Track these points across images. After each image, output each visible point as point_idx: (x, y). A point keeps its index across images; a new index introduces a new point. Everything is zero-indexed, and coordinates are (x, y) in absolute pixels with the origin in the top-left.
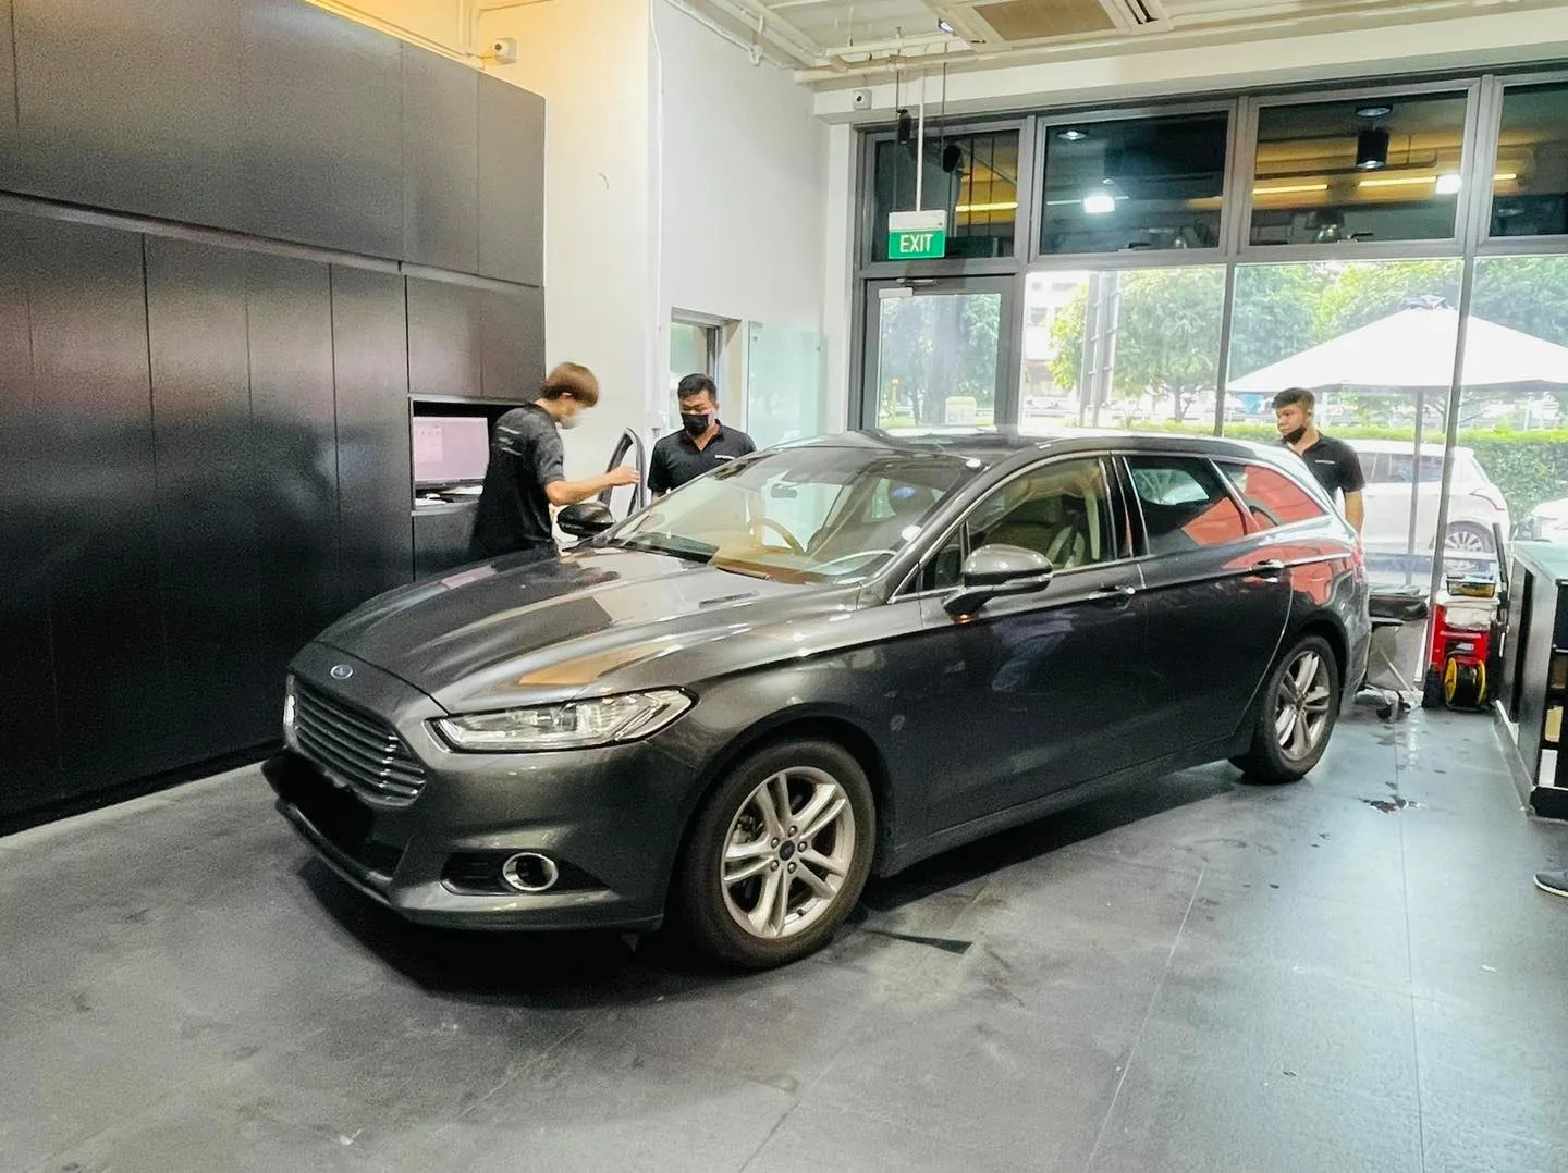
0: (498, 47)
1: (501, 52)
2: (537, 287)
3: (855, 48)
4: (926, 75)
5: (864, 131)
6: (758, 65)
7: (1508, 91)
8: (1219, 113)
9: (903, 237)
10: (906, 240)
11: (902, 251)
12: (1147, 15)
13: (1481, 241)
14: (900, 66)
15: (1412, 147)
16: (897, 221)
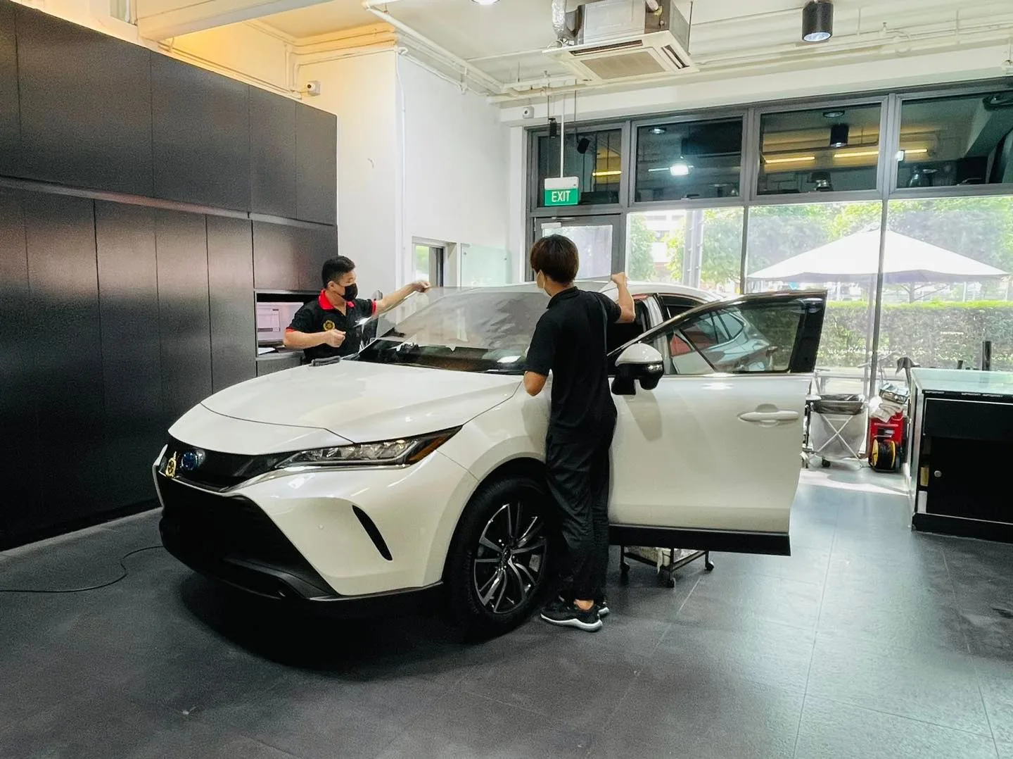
0: (309, 86)
1: (310, 89)
2: (333, 226)
3: (521, 83)
4: (565, 98)
5: (531, 131)
6: (464, 94)
7: (904, 102)
8: (738, 117)
9: (553, 193)
10: (555, 195)
11: (553, 201)
12: (682, 64)
13: (892, 190)
14: (549, 93)
15: (865, 133)
16: (550, 183)
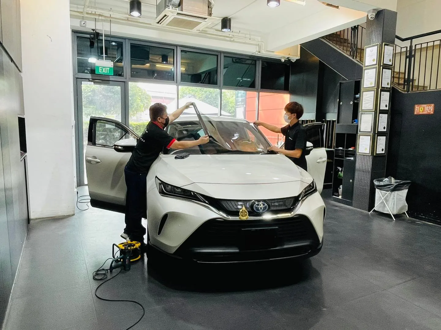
4: (104, 22)
9: (100, 68)
11: (100, 72)
